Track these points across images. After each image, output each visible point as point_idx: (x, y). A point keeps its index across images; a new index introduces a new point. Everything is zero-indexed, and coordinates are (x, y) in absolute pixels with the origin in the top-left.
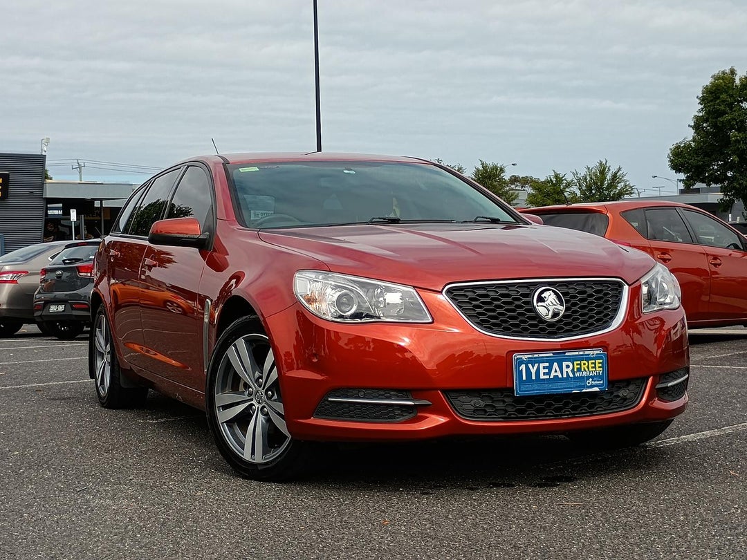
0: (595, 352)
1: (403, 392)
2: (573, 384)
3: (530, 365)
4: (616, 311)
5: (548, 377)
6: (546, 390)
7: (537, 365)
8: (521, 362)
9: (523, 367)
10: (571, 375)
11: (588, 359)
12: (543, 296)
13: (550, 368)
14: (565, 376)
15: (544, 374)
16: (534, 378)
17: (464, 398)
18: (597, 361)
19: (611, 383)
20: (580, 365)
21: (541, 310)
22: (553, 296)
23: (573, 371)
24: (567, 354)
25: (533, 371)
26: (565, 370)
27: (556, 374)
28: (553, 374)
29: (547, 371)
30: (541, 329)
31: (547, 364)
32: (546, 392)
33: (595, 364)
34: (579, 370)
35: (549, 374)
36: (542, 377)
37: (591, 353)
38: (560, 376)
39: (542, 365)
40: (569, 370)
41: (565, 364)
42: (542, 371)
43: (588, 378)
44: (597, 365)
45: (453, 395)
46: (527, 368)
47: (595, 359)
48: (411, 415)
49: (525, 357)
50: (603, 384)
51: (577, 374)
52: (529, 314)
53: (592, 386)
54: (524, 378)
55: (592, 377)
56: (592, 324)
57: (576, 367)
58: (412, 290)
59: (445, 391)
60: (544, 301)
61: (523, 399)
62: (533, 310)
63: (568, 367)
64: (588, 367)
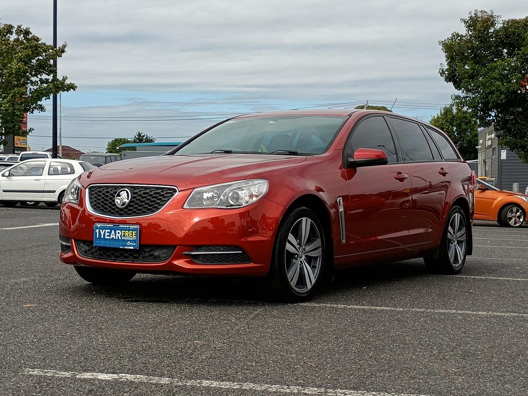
0: (133, 227)
2: (121, 243)
3: (101, 230)
5: (109, 237)
7: (104, 230)
8: (97, 228)
9: (97, 230)
10: (120, 238)
11: (129, 230)
12: (120, 193)
13: (110, 233)
14: (117, 238)
15: (107, 236)
16: (102, 237)
18: (134, 232)
19: (143, 246)
20: (125, 233)
21: (117, 201)
22: (126, 194)
23: (121, 236)
24: (120, 226)
25: (102, 234)
26: (117, 235)
27: (113, 236)
28: (112, 236)
29: (109, 234)
31: (109, 231)
32: (108, 246)
33: (132, 233)
34: (124, 236)
35: (110, 236)
36: (106, 237)
37: (131, 227)
38: (115, 238)
39: (107, 231)
40: (119, 235)
41: (117, 231)
42: (107, 234)
43: (128, 241)
44: (134, 234)
46: (99, 231)
47: (133, 230)
49: (99, 225)
50: (136, 245)
51: (123, 238)
53: (130, 246)
54: (98, 237)
55: (130, 241)
57: (123, 234)
59: (75, 240)
60: (120, 196)
63: (119, 233)
64: (129, 235)
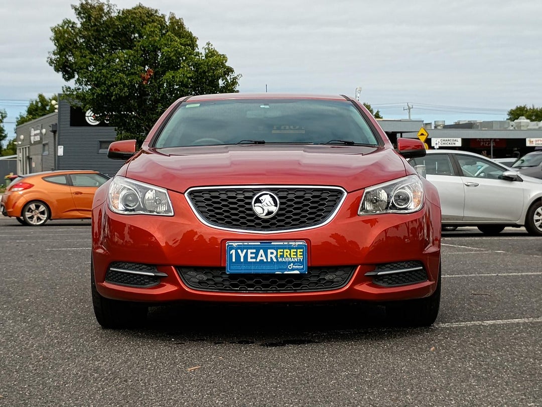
0: (297, 243)
1: (151, 266)
2: (276, 267)
3: (239, 251)
5: (254, 260)
6: (253, 270)
7: (245, 251)
8: (232, 248)
9: (233, 252)
10: (275, 260)
11: (290, 248)
12: (260, 198)
13: (257, 254)
14: (269, 260)
15: (251, 258)
16: (242, 260)
17: (192, 273)
18: (298, 250)
19: (310, 268)
20: (283, 252)
22: (271, 200)
23: (276, 257)
24: (272, 243)
25: (242, 255)
26: (269, 256)
27: (262, 258)
28: (259, 258)
29: (254, 255)
31: (254, 251)
32: (253, 272)
33: (297, 252)
34: (282, 256)
35: (256, 258)
36: (249, 260)
37: (294, 243)
38: (265, 260)
39: (249, 251)
40: (273, 256)
41: (269, 251)
42: (249, 255)
43: (290, 263)
44: (299, 253)
45: (184, 270)
46: (237, 254)
47: (297, 248)
48: (156, 283)
49: (235, 244)
50: (303, 269)
51: (280, 260)
52: (248, 212)
53: (293, 270)
54: (234, 260)
55: (294, 263)
57: (279, 254)
58: (165, 191)
59: (176, 267)
60: (261, 203)
61: (233, 276)
63: (272, 253)
64: (290, 254)
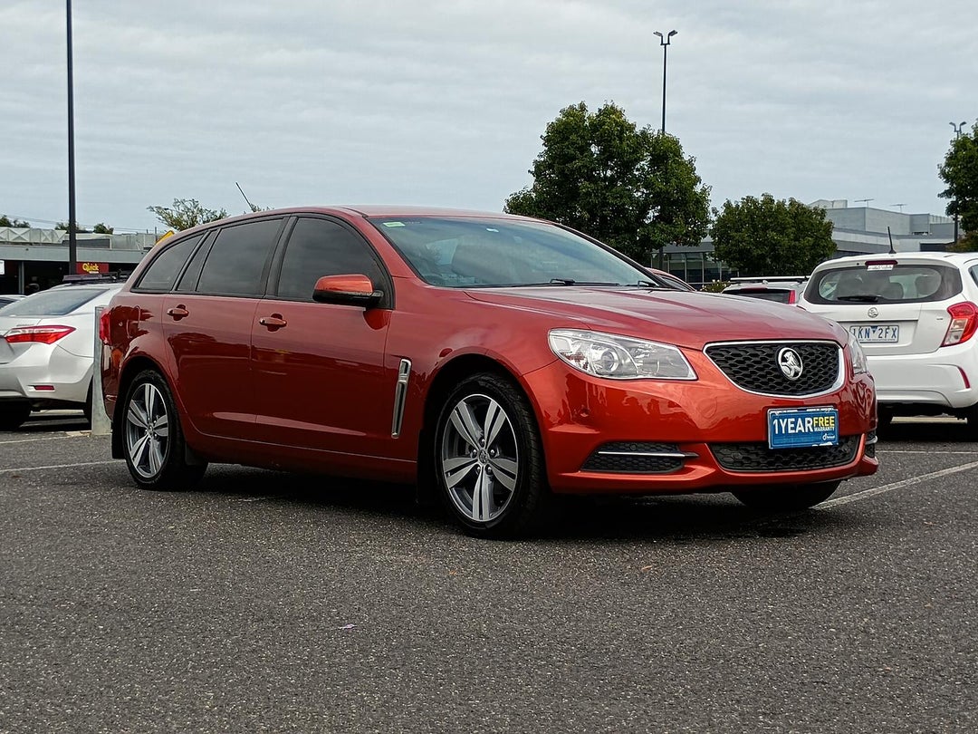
0: (829, 409)
1: (673, 446)
2: (813, 438)
3: (781, 420)
4: (836, 372)
5: (794, 431)
6: (793, 443)
7: (786, 420)
8: (774, 417)
9: (776, 422)
10: (812, 430)
11: (824, 416)
12: (785, 356)
13: (795, 423)
14: (807, 431)
15: (792, 429)
16: (784, 432)
17: (725, 451)
18: (831, 418)
19: (840, 437)
20: (818, 420)
21: (784, 369)
22: (793, 357)
23: (813, 426)
24: (809, 410)
25: (783, 426)
26: (807, 425)
27: (800, 429)
28: (798, 429)
29: (793, 425)
30: (785, 387)
31: (793, 420)
32: (792, 445)
33: (829, 420)
34: (817, 425)
35: (794, 428)
36: (790, 431)
37: (826, 409)
38: (803, 431)
39: (790, 420)
40: (810, 425)
41: (807, 419)
42: (790, 426)
43: (824, 432)
44: (831, 421)
45: (717, 448)
46: (779, 422)
47: (829, 415)
48: (678, 468)
49: (777, 413)
50: (835, 439)
51: (816, 429)
52: (775, 373)
53: (827, 441)
54: (777, 432)
55: (827, 432)
56: (821, 384)
57: (815, 422)
58: (676, 349)
59: (711, 444)
60: (786, 361)
61: (776, 451)
62: (778, 369)
63: (809, 422)
64: (824, 423)
